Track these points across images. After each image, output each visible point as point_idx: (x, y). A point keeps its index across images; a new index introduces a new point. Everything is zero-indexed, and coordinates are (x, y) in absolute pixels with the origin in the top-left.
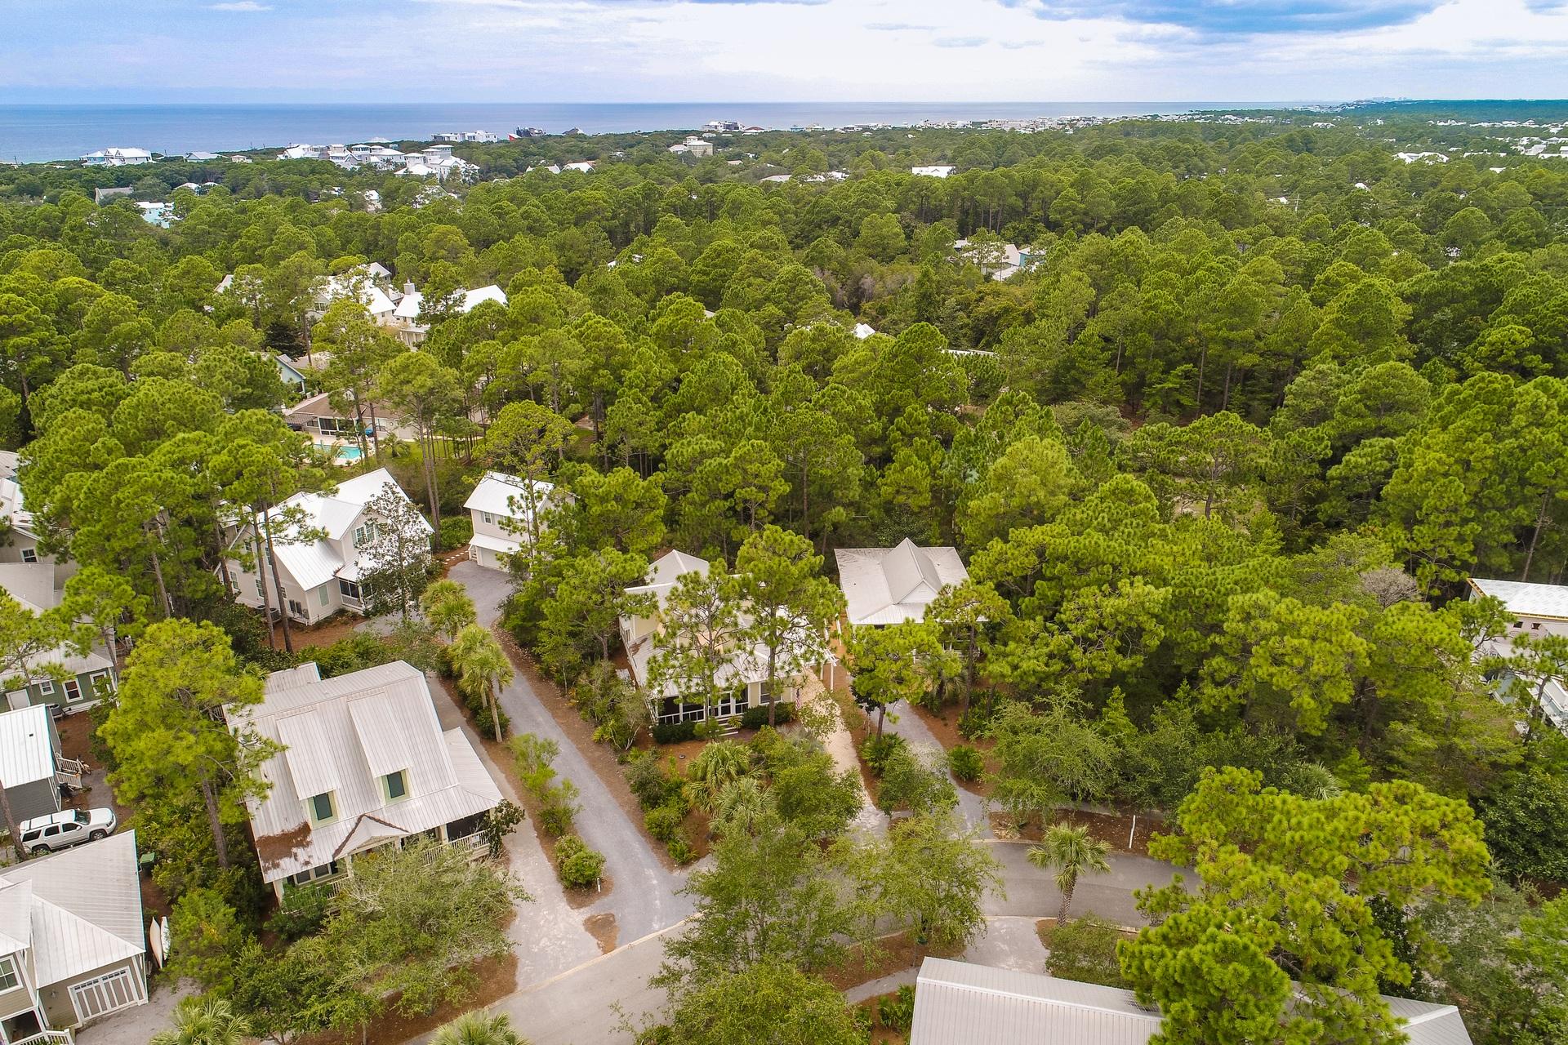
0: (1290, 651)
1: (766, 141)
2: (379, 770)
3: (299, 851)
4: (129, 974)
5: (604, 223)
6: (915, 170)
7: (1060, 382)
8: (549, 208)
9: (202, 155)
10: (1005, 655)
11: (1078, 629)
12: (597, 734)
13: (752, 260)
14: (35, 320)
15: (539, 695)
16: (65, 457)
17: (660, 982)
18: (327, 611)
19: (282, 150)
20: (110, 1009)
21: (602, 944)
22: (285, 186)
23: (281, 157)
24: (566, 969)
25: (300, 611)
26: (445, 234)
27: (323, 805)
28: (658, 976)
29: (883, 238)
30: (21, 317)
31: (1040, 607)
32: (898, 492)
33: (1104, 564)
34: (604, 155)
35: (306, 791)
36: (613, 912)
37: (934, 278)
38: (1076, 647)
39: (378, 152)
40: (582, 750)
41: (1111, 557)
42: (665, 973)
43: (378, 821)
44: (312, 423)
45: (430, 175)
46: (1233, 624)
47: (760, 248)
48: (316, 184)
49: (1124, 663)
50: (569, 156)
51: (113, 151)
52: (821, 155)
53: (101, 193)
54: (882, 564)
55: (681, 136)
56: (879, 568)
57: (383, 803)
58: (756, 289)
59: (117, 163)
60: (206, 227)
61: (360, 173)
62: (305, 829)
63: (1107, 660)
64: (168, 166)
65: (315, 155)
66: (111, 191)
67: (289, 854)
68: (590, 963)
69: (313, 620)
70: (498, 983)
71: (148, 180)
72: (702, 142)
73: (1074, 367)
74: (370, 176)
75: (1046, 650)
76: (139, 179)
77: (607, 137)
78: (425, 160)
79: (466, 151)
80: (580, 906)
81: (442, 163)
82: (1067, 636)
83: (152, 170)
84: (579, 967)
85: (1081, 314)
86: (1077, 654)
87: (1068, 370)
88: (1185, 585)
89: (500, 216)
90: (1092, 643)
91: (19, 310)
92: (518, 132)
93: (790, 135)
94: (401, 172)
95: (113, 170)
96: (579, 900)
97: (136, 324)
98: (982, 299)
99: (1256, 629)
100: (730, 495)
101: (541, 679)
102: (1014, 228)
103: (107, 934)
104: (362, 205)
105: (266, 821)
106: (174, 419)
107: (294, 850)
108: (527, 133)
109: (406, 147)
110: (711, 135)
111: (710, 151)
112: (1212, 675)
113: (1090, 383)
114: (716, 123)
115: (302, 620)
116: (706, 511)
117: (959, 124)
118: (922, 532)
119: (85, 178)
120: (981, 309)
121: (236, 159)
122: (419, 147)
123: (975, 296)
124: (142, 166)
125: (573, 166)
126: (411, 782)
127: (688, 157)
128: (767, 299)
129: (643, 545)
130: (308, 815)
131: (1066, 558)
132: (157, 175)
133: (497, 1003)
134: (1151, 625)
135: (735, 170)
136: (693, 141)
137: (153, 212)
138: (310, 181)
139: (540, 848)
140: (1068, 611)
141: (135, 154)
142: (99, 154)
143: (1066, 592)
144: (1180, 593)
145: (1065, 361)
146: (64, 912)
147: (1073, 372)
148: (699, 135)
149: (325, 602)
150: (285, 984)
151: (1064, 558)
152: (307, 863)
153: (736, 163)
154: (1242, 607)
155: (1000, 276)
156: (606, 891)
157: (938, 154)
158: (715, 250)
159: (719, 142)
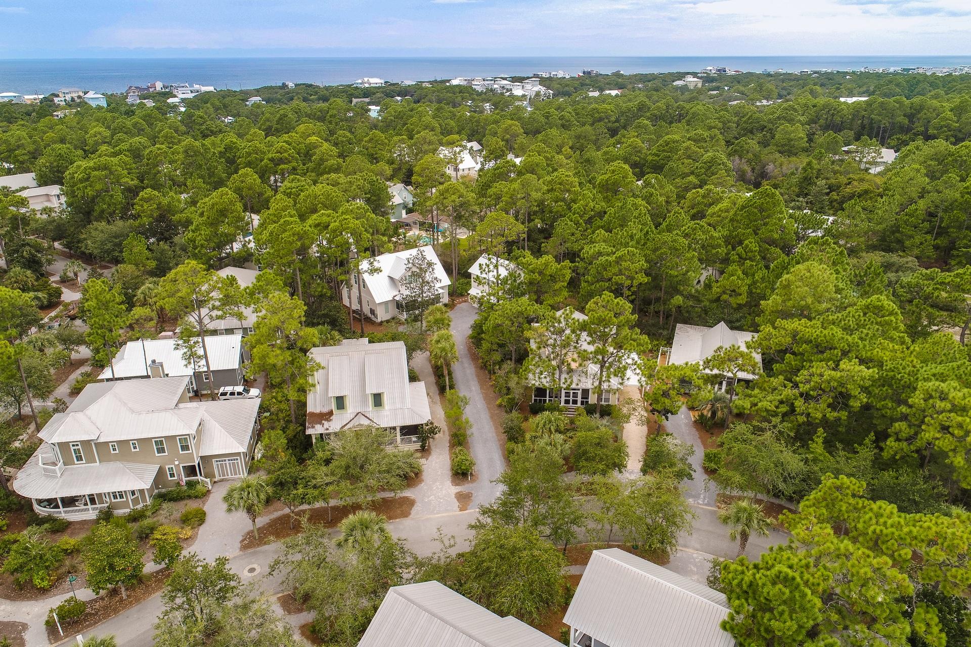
0: (955, 425)
1: (740, 79)
2: (371, 389)
3: (325, 423)
4: (239, 461)
5: (610, 125)
6: (842, 100)
7: (886, 241)
8: (577, 114)
9: (409, 82)
10: (750, 396)
11: (804, 388)
12: (499, 401)
13: (687, 148)
14: (292, 157)
15: (478, 376)
16: (271, 217)
17: (472, 527)
18: (387, 317)
19: (449, 81)
20: (230, 476)
21: (461, 506)
22: (444, 99)
23: (448, 84)
24: (437, 513)
25: (374, 314)
26: (510, 126)
27: (340, 402)
28: (473, 524)
29: (790, 140)
30: (286, 155)
31: (785, 371)
32: (724, 293)
33: (835, 348)
34: (630, 86)
35: (334, 393)
36: (473, 492)
37: (815, 167)
38: (799, 399)
39: (499, 82)
40: (489, 409)
41: (842, 345)
42: (478, 524)
43: (366, 417)
44: (415, 223)
45: (524, 96)
46: (917, 399)
47: (694, 141)
48: (459, 99)
49: (832, 415)
50: (607, 86)
51: (366, 79)
52: (773, 88)
53: (355, 100)
54: (703, 337)
55: (681, 76)
56: (700, 337)
57: (371, 409)
58: (685, 165)
59: (367, 85)
60: (393, 118)
61: (485, 93)
62: (331, 413)
63: (819, 410)
64: (392, 88)
65: (465, 83)
66: (359, 100)
67: (320, 423)
68: (451, 514)
69: (379, 320)
70: (402, 511)
71: (378, 95)
72: (695, 79)
73: (898, 231)
74: (489, 95)
75: (779, 398)
76: (374, 94)
77: (636, 75)
78: (523, 87)
79: (548, 83)
80: (457, 485)
81: (533, 88)
82: (796, 391)
83: (381, 90)
84: (444, 514)
85: (915, 195)
86: (799, 404)
87: (893, 233)
88: (893, 371)
89: (547, 118)
90: (812, 398)
91: (286, 151)
92: (584, 73)
93: (759, 76)
94: (508, 94)
95: (362, 90)
96: (457, 482)
97: (335, 162)
98: (849, 183)
99: (934, 406)
100: (610, 280)
101: (482, 368)
102: (898, 139)
103: (232, 439)
104: (482, 111)
105: (314, 404)
106: (322, 204)
107: (323, 422)
108: (589, 73)
109: (515, 80)
110: (703, 75)
111: (700, 85)
112: (896, 434)
113: (907, 243)
114: (711, 69)
115: (374, 319)
116: (593, 287)
117: (892, 70)
118: (738, 321)
119: (349, 93)
120: (847, 190)
121: (424, 85)
122: (521, 80)
123: (845, 181)
124: (379, 88)
125: (608, 92)
126: (386, 399)
127: (685, 88)
128: (692, 173)
129: (551, 302)
130: (333, 406)
131: (811, 342)
132: (383, 92)
133: (397, 520)
134: (855, 392)
135: (711, 97)
136: (690, 78)
137: (374, 111)
138: (457, 97)
139: (448, 452)
140: (803, 375)
141: (376, 81)
142: (360, 81)
143: (805, 363)
144: (887, 375)
145: (892, 227)
146: (217, 425)
147: (897, 235)
148: (695, 75)
149: (387, 311)
150: (291, 477)
151: (809, 342)
152: (327, 429)
153: (715, 92)
154: (927, 390)
155: (874, 170)
156: (473, 481)
157: (864, 89)
158: (666, 141)
159: (708, 79)
